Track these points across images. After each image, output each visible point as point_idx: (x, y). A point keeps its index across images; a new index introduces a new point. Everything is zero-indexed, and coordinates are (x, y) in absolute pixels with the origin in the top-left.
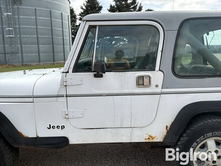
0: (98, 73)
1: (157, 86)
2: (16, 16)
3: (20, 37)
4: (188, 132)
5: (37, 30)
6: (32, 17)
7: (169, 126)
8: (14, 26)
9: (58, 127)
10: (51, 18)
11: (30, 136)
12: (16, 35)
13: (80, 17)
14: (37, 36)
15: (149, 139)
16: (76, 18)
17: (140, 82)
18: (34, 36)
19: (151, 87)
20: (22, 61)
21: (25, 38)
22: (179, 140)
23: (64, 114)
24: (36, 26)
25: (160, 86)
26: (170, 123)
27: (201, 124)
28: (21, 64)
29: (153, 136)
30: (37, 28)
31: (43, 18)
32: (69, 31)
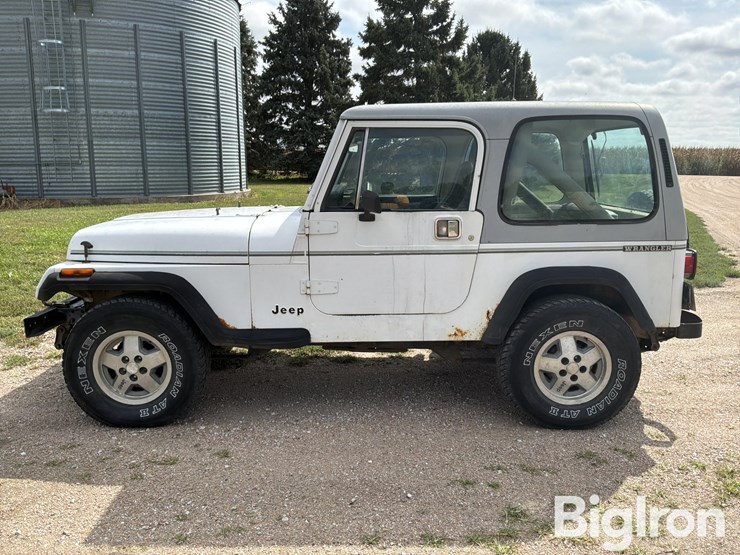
0: (367, 213)
1: (471, 238)
2: (74, 49)
3: (88, 115)
4: (524, 320)
5: (139, 93)
6: (126, 54)
7: (492, 312)
8: (69, 79)
9: (291, 311)
10: (182, 56)
11: (240, 326)
12: (73, 109)
13: (269, 48)
14: (140, 113)
15: (456, 334)
16: (255, 53)
17: (442, 230)
18: (129, 112)
19: (460, 241)
20: (92, 190)
21: (101, 118)
22: (508, 336)
23: (303, 287)
24: (138, 80)
25: (477, 238)
26: (495, 307)
27: (547, 306)
28: (90, 197)
29: (464, 330)
30: (138, 88)
31: (156, 55)
32: (237, 97)
